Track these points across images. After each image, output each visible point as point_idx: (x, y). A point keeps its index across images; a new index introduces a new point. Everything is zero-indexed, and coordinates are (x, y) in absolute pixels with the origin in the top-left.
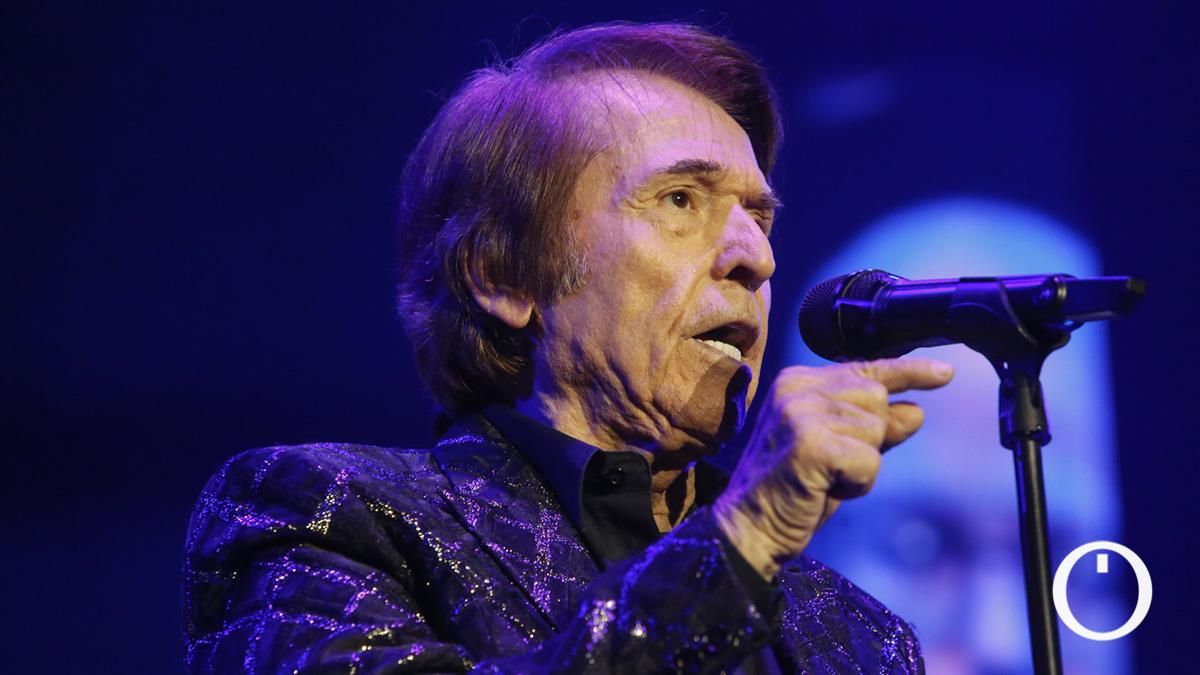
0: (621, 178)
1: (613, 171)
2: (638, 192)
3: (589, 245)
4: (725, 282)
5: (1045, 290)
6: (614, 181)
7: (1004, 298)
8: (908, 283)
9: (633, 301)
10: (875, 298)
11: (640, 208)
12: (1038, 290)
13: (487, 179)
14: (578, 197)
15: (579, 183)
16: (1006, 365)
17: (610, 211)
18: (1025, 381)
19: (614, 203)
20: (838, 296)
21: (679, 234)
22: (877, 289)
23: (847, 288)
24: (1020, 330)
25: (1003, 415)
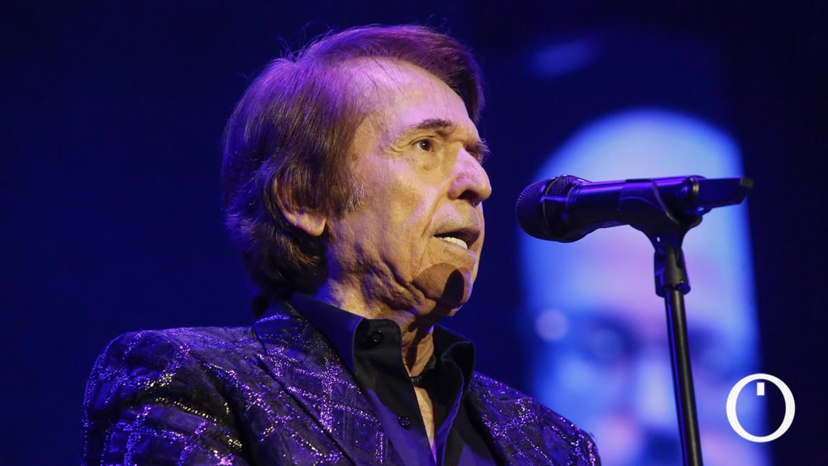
0: (385, 131)
1: (379, 127)
2: (397, 141)
3: (365, 177)
4: (457, 201)
5: (684, 186)
6: (380, 134)
7: (657, 193)
8: (591, 184)
9: (396, 214)
10: (568, 195)
11: (399, 152)
12: (679, 187)
13: (291, 133)
14: (356, 145)
15: (356, 135)
16: (658, 239)
17: (378, 154)
18: (672, 250)
19: (381, 149)
20: (543, 193)
21: (426, 168)
22: (570, 188)
23: (548, 189)
24: (668, 215)
25: (657, 273)
